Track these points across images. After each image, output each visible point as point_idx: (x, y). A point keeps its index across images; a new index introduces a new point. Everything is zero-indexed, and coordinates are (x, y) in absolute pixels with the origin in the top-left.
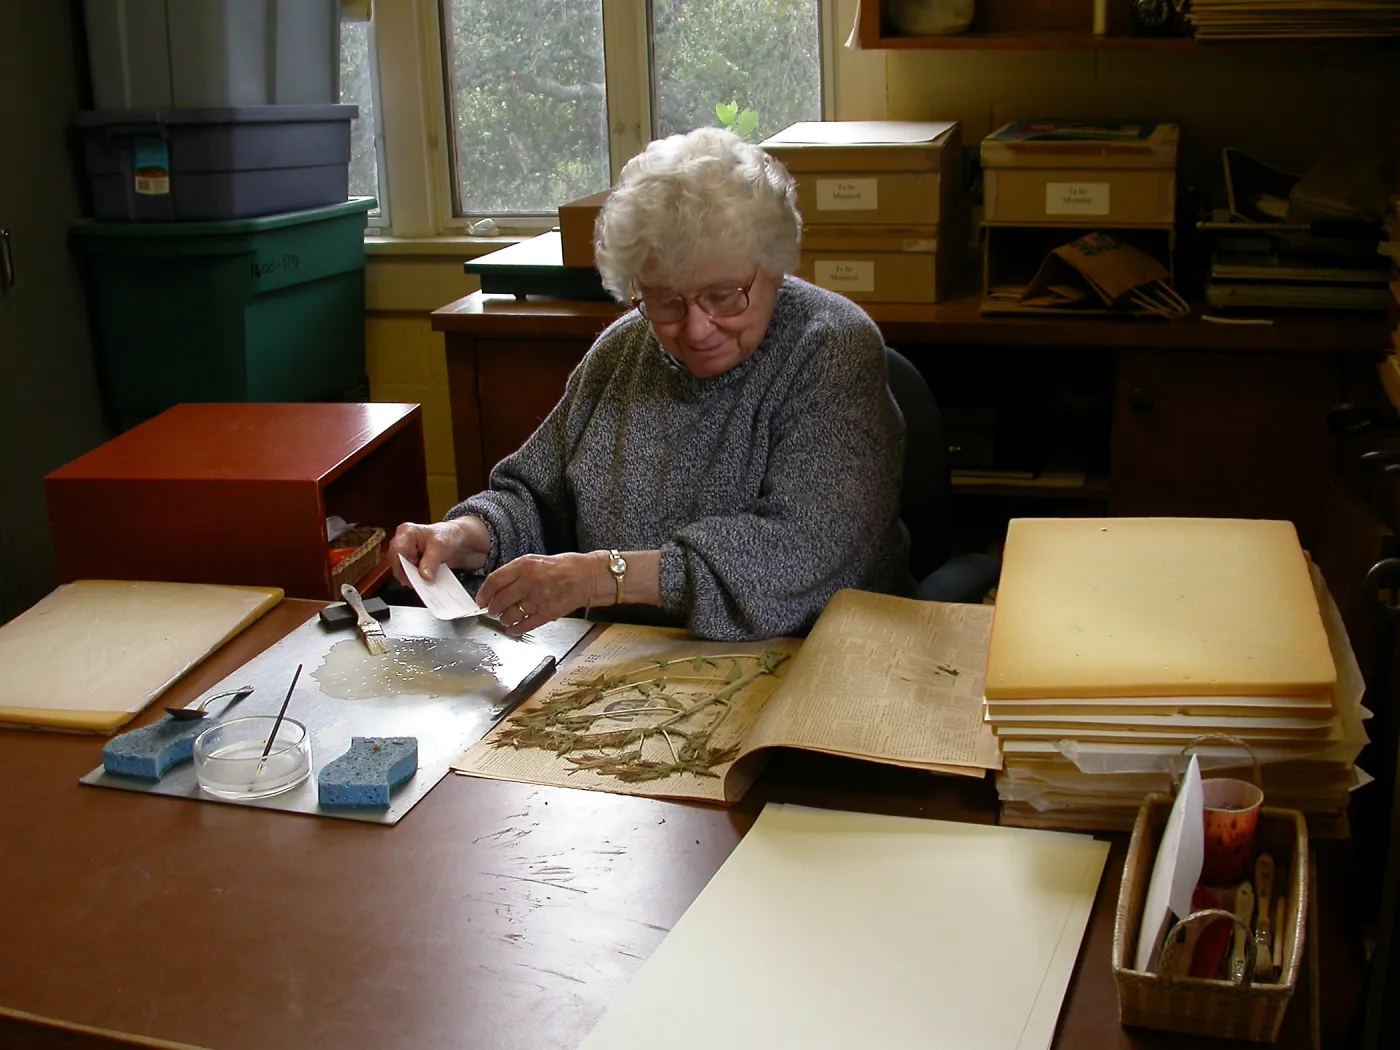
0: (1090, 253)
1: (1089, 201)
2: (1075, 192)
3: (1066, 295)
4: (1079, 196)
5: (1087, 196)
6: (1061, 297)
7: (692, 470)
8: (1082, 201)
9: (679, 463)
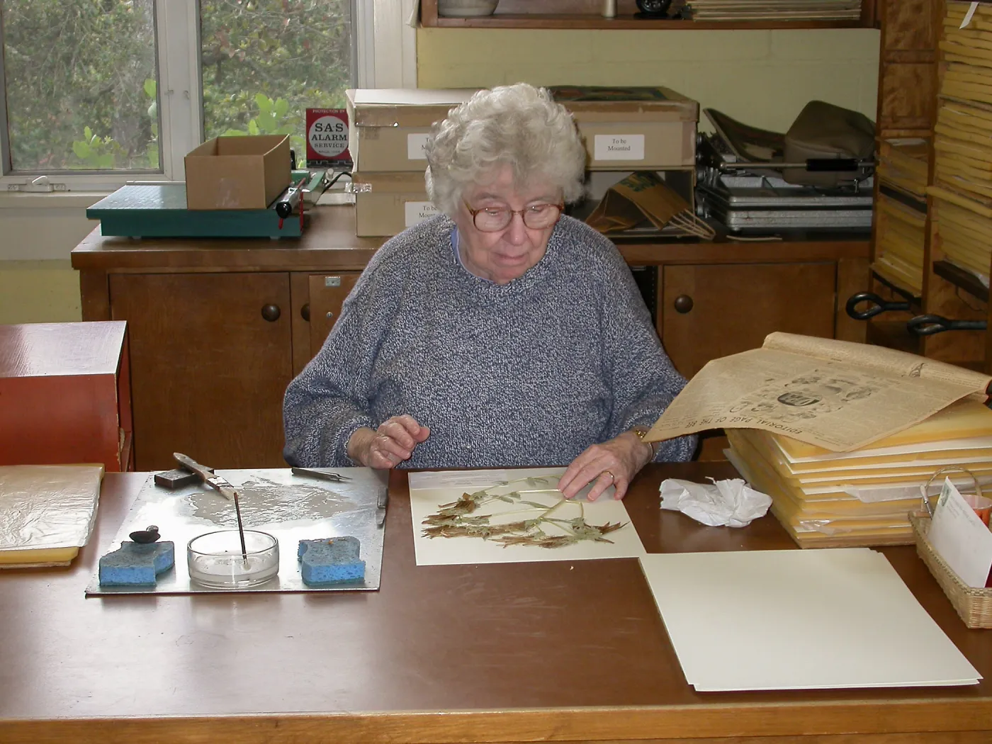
0: (637, 190)
1: (629, 149)
2: (618, 142)
3: (623, 223)
4: (621, 145)
5: (626, 146)
6: (616, 224)
7: (510, 366)
8: (623, 149)
9: (498, 360)
